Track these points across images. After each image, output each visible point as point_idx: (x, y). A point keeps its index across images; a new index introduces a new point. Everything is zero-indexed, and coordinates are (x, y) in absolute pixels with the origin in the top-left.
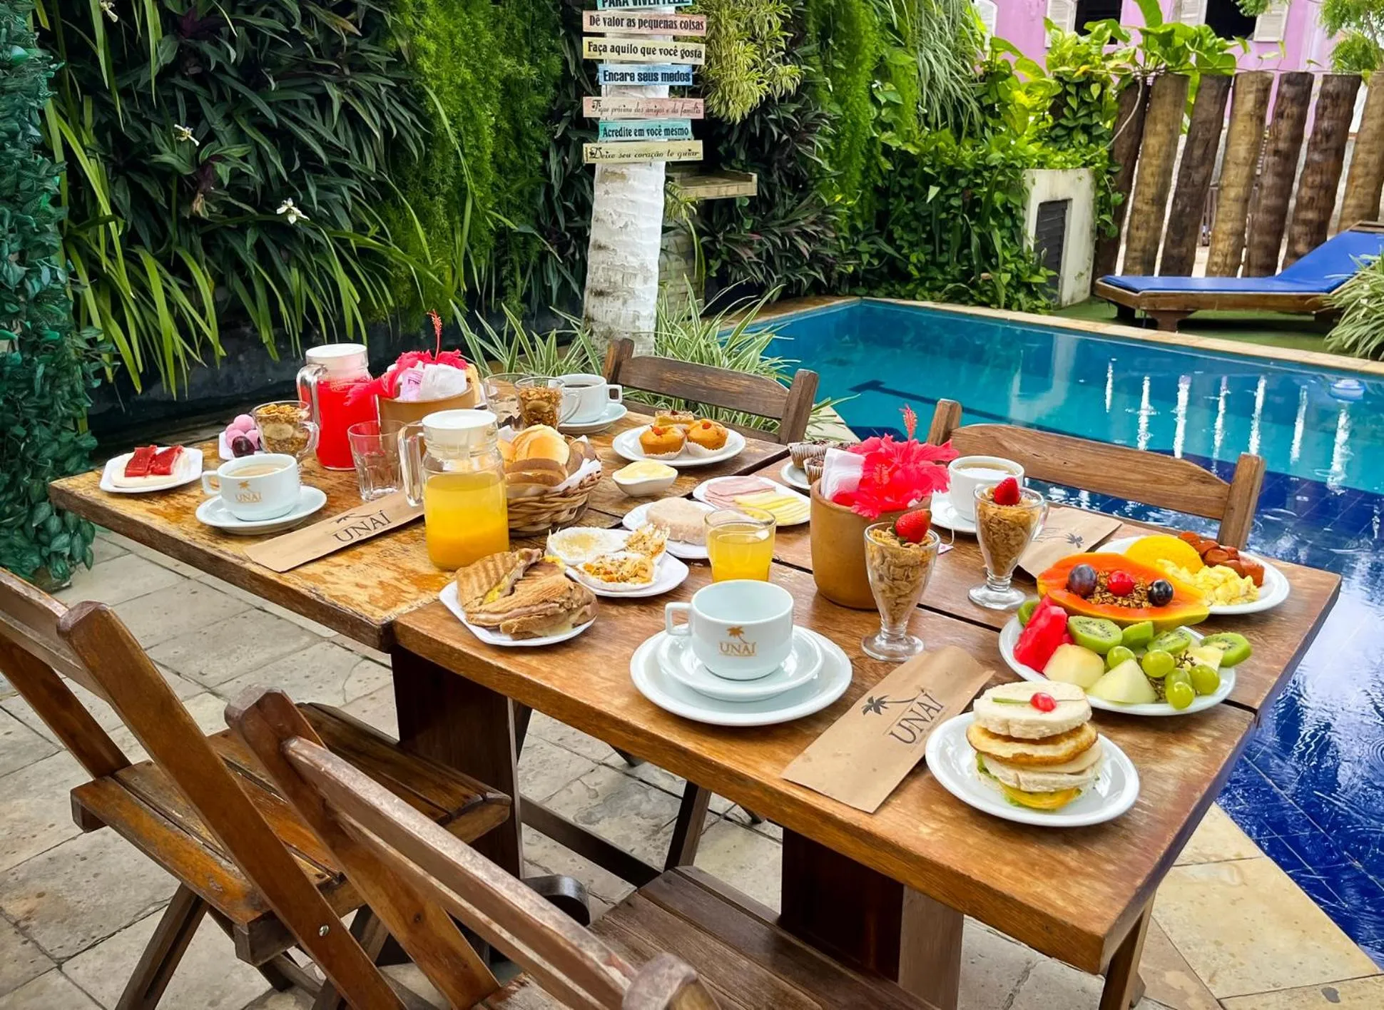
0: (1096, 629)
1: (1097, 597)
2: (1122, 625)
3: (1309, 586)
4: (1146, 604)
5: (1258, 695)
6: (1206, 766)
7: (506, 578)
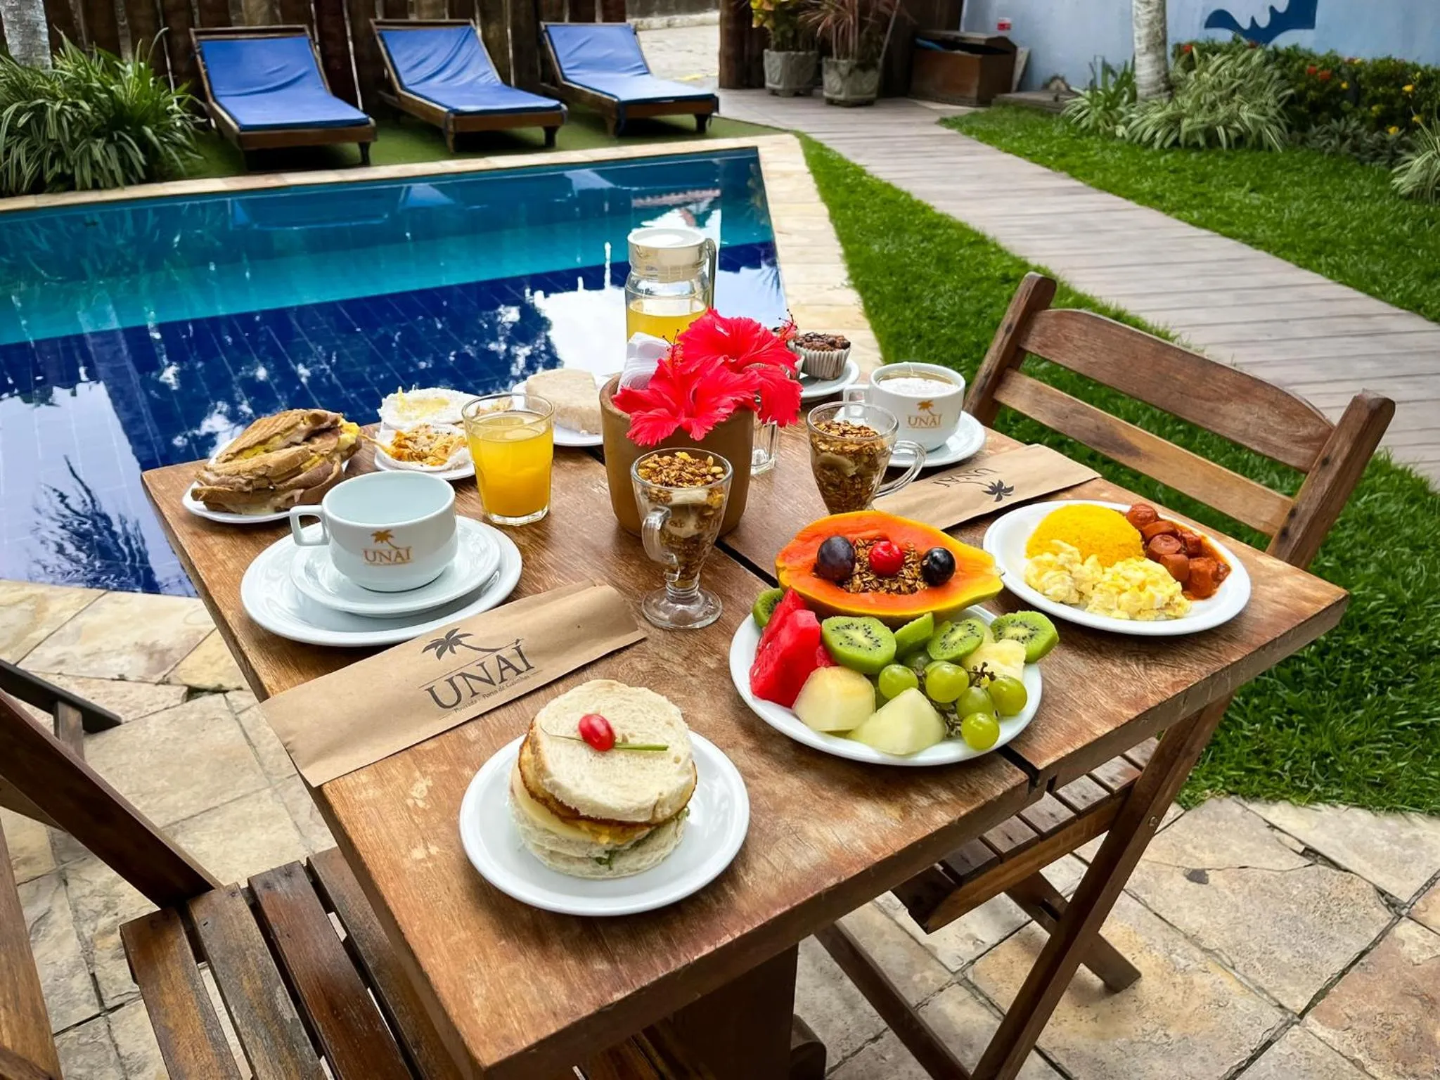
0: (859, 636)
1: (857, 581)
2: (894, 624)
3: (1285, 600)
4: (920, 585)
5: (1060, 748)
6: (884, 840)
7: (278, 437)
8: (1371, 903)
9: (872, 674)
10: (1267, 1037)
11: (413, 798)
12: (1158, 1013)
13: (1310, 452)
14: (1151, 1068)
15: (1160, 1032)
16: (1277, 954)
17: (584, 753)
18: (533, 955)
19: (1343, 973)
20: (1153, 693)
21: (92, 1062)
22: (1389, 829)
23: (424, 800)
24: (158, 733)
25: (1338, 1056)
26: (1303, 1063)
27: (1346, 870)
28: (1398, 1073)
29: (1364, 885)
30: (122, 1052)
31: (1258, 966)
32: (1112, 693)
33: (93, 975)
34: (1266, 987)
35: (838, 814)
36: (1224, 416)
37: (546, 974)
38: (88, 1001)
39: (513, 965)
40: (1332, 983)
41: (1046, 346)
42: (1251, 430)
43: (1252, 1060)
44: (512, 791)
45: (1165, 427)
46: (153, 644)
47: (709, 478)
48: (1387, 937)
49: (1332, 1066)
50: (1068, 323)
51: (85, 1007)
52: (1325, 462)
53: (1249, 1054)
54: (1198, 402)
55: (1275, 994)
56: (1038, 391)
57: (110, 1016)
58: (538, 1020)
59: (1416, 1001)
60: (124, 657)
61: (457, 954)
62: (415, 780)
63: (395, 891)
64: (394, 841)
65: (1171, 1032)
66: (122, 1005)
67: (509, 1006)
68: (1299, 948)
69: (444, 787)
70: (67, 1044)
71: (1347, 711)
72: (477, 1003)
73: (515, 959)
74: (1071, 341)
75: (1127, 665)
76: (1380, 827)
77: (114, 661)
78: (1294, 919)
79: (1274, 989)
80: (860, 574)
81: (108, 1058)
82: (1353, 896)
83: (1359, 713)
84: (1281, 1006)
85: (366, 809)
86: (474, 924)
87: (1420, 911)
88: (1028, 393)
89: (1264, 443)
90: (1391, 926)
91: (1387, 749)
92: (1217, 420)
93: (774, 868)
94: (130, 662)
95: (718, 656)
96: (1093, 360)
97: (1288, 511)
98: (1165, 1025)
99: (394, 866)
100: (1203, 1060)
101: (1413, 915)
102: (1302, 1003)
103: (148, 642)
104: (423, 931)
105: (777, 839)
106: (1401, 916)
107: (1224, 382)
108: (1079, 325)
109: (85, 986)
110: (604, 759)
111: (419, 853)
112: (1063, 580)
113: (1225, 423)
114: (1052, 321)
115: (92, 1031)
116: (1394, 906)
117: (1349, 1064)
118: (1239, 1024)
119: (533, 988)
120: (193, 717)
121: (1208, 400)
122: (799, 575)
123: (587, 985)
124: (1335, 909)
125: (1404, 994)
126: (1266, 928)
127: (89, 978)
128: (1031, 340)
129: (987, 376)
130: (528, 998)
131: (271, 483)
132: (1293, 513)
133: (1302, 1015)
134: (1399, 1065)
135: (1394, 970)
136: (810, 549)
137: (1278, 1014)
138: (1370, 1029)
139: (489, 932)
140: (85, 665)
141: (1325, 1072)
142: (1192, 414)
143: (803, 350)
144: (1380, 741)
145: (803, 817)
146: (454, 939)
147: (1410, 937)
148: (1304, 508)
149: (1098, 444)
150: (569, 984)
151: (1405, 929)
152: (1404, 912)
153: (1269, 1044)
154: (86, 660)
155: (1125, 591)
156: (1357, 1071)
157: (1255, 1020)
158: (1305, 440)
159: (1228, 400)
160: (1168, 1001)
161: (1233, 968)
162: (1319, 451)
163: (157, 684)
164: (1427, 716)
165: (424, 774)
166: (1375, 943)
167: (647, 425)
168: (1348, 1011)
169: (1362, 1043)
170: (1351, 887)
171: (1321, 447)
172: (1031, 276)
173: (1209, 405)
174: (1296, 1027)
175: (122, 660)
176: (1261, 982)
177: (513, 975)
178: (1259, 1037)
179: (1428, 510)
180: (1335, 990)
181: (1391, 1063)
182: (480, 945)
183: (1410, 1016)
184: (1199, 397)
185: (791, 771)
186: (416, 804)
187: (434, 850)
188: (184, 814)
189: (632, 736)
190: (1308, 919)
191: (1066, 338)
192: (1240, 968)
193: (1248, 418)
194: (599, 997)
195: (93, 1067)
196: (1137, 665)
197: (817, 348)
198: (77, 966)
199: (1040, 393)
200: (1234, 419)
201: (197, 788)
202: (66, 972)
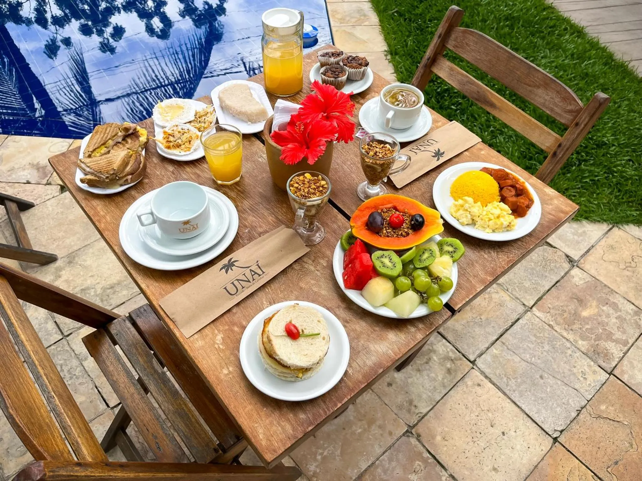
0: (386, 261)
1: (385, 231)
3: (553, 213)
4: (410, 231)
5: (463, 299)
6: (399, 349)
7: (110, 141)
8: (563, 261)
9: (393, 279)
10: (517, 317)
11: (218, 344)
12: (478, 310)
13: (572, 117)
14: (474, 331)
15: (479, 317)
16: (524, 284)
17: (288, 341)
18: (277, 414)
19: (549, 290)
20: (500, 267)
21: (65, 358)
22: (574, 228)
23: (221, 344)
24: (53, 210)
25: (544, 324)
26: (530, 326)
27: (555, 247)
28: (565, 329)
29: (561, 253)
30: (76, 352)
31: (517, 289)
32: (484, 268)
33: (55, 322)
34: (519, 297)
35: (382, 338)
36: (536, 95)
37: (283, 422)
38: (56, 333)
39: (271, 419)
40: (544, 295)
41: (457, 46)
42: (547, 103)
43: (512, 326)
44: (261, 352)
45: (500, 23)
46: (38, 164)
47: (321, 189)
48: (568, 275)
49: (541, 328)
50: (468, 36)
51: (56, 336)
52: (577, 124)
53: (511, 324)
54: (525, 86)
55: (522, 300)
56: (451, 69)
57: (67, 338)
58: (284, 441)
59: (575, 300)
60: (26, 171)
61: (250, 417)
62: (217, 335)
63: (221, 390)
64: (214, 365)
65: (482, 317)
66: (71, 334)
67: (272, 436)
68: (533, 281)
69: (229, 337)
70: (52, 352)
71: (564, 174)
72: (261, 436)
73: (271, 416)
74: (469, 46)
75: (490, 253)
76: (570, 228)
77: (22, 173)
78: (532, 269)
79: (522, 298)
80: (385, 227)
81: (71, 356)
82: (556, 258)
83: (569, 175)
84: (524, 304)
85: (200, 351)
86: (253, 402)
87: (582, 264)
88: (447, 69)
89: (552, 110)
90: (570, 270)
91: (577, 192)
92: (533, 96)
93: (359, 366)
94: (29, 174)
95: (327, 259)
96: (479, 57)
97: (558, 145)
98: (480, 315)
99: (218, 378)
100: (493, 327)
101: (579, 265)
102: (532, 303)
103: (35, 163)
104: (235, 407)
105: (359, 352)
106: (574, 266)
107: (538, 78)
108: (474, 39)
109: (53, 327)
110: (296, 343)
111: (225, 371)
112: (467, 216)
113: (536, 98)
114: (461, 34)
115: (61, 345)
116: (572, 262)
117: (547, 326)
118: (508, 313)
119: (280, 428)
120: (66, 201)
121: (530, 86)
122: (361, 230)
123: (299, 425)
124: (548, 264)
125: (572, 298)
126: (522, 274)
127: (54, 323)
128: (450, 42)
129: (428, 59)
130: (278, 432)
131: (116, 176)
132: (560, 146)
133: (531, 308)
134: (567, 326)
135: (569, 288)
136: (364, 216)
137: (523, 308)
138: (557, 312)
139: (259, 405)
140: (9, 176)
141: (539, 329)
142: (522, 91)
143: (347, 68)
144: (575, 189)
145: (368, 340)
146: (247, 409)
147: (576, 275)
148: (565, 143)
149: (477, 100)
150: (292, 425)
151: (575, 271)
152: (575, 264)
153: (518, 319)
154: (9, 173)
155: (491, 220)
156: (550, 329)
157: (514, 310)
158: (570, 111)
159: (538, 87)
160: (482, 306)
161: (507, 290)
162: (575, 117)
163: (46, 185)
164: (597, 176)
165: (219, 331)
166: (563, 277)
167: (289, 154)
168: (549, 306)
169: (553, 318)
170: (556, 255)
171: (577, 116)
172: (453, 9)
173: (530, 88)
174: (529, 312)
175: (26, 173)
176: (518, 295)
177: (271, 423)
178: (515, 317)
179: (612, 69)
180: (545, 297)
181: (563, 326)
182: (256, 410)
183: (573, 307)
184: (525, 84)
185: (361, 318)
186: (219, 347)
187: (231, 369)
188: (76, 248)
189: (305, 329)
190: (537, 269)
191: (467, 44)
192: (510, 291)
193: (546, 97)
194: (303, 430)
195: (65, 360)
196: (494, 252)
197: (354, 68)
198: (47, 319)
199: (453, 71)
200: (540, 97)
201: (78, 235)
202: (43, 322)
